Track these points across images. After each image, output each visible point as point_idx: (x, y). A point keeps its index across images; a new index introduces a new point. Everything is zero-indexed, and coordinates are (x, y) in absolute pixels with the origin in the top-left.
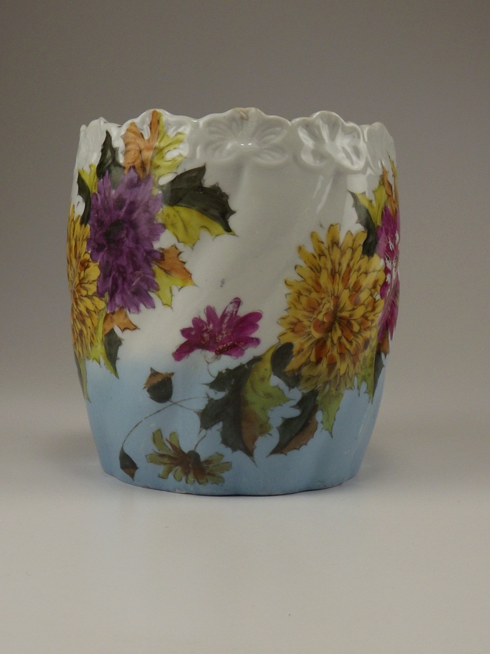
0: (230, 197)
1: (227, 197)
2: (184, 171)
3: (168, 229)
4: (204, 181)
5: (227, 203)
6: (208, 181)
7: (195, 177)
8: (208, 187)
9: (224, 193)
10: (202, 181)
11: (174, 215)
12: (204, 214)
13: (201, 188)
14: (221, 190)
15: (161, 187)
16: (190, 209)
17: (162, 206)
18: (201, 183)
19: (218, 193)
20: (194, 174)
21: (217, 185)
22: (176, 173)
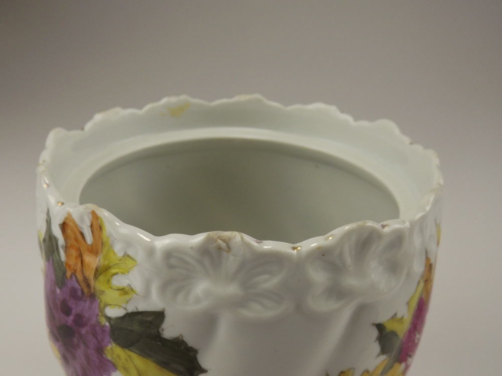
0: (199, 351)
1: (195, 352)
2: (135, 310)
3: (119, 370)
4: (163, 330)
5: (196, 358)
6: (169, 330)
7: (150, 322)
8: (169, 339)
9: (192, 347)
10: (160, 330)
11: (126, 359)
12: (164, 367)
13: (158, 337)
14: (187, 344)
15: (109, 319)
16: (144, 359)
17: (110, 342)
18: (158, 332)
19: (182, 348)
20: (149, 319)
21: (181, 338)
22: (125, 309)
